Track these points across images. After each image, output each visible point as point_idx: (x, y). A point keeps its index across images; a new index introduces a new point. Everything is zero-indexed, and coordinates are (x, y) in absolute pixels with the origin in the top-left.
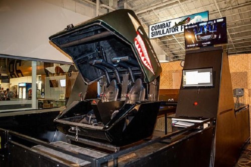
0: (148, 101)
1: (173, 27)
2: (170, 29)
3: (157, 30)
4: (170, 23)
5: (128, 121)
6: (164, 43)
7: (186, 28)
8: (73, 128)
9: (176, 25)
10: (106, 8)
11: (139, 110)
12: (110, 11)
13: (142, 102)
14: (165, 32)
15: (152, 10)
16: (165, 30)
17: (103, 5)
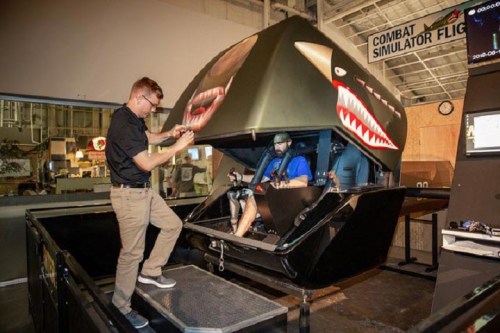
0: (376, 186)
1: (420, 35)
2: (413, 39)
3: (386, 45)
4: (412, 26)
5: (333, 232)
6: (396, 72)
7: (472, 12)
8: (214, 243)
9: (427, 29)
10: (282, 11)
11: (357, 208)
12: (290, 16)
13: (363, 189)
14: (402, 46)
15: (372, 7)
16: (402, 42)
17: (278, 5)
